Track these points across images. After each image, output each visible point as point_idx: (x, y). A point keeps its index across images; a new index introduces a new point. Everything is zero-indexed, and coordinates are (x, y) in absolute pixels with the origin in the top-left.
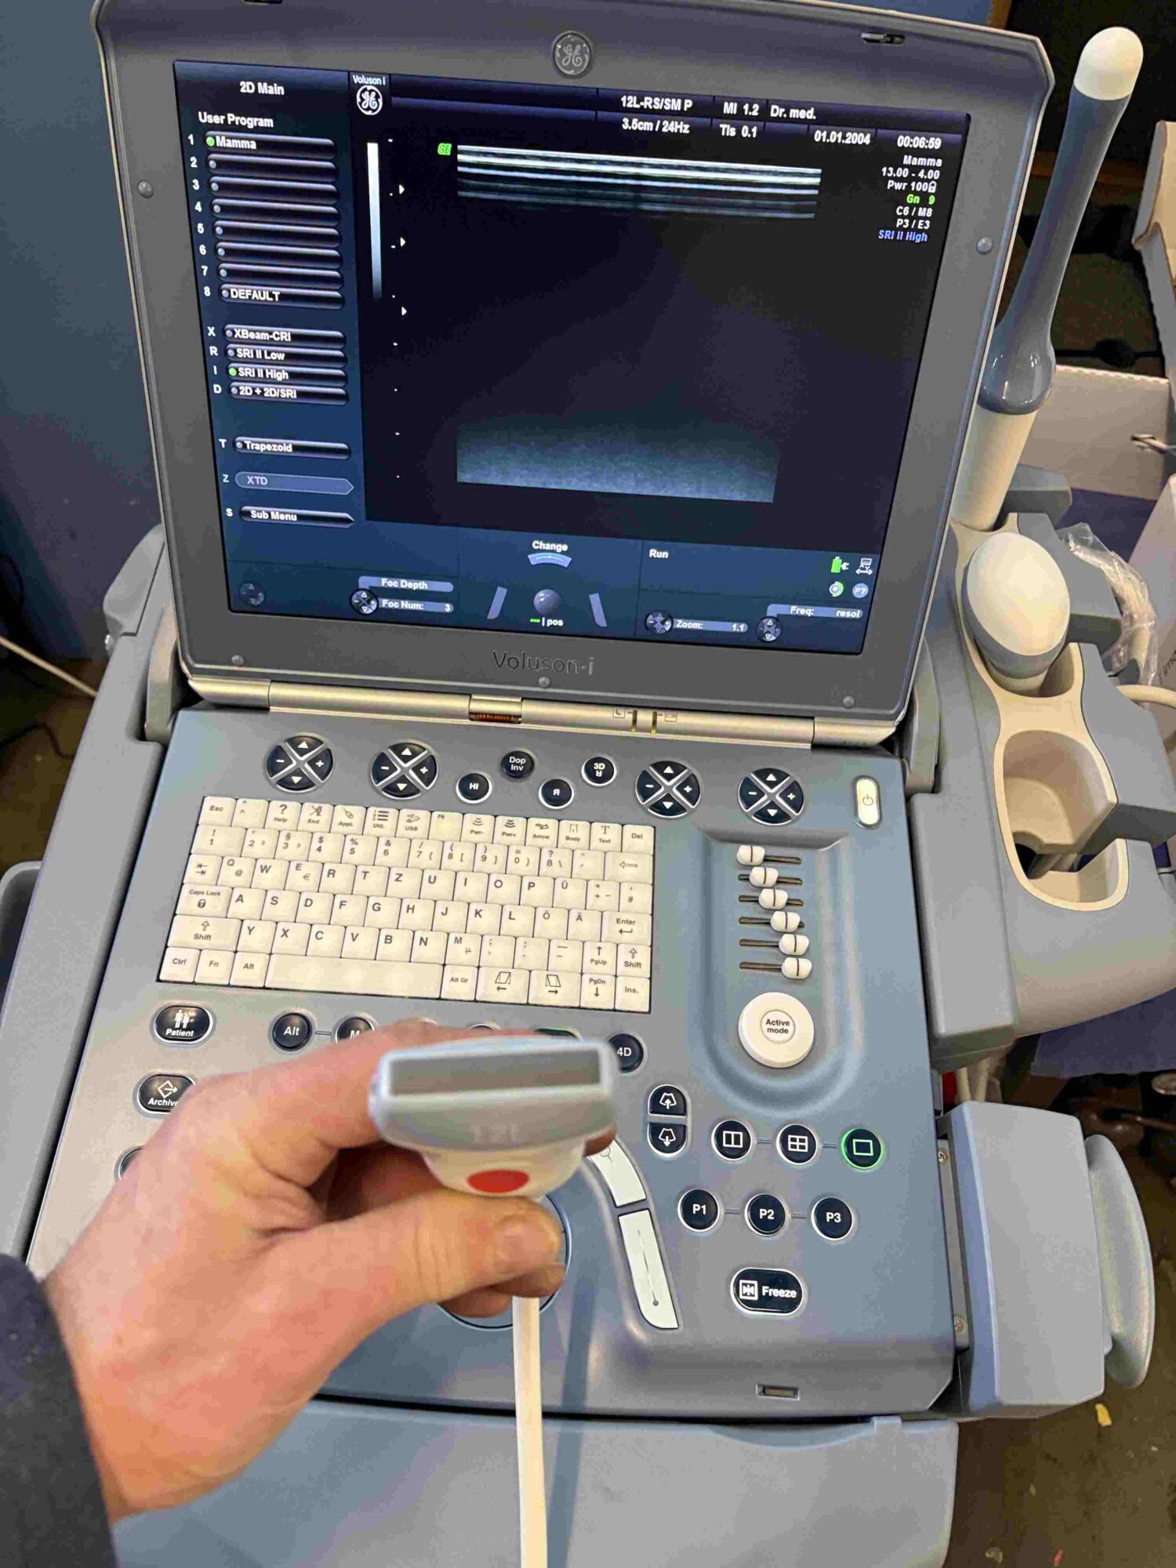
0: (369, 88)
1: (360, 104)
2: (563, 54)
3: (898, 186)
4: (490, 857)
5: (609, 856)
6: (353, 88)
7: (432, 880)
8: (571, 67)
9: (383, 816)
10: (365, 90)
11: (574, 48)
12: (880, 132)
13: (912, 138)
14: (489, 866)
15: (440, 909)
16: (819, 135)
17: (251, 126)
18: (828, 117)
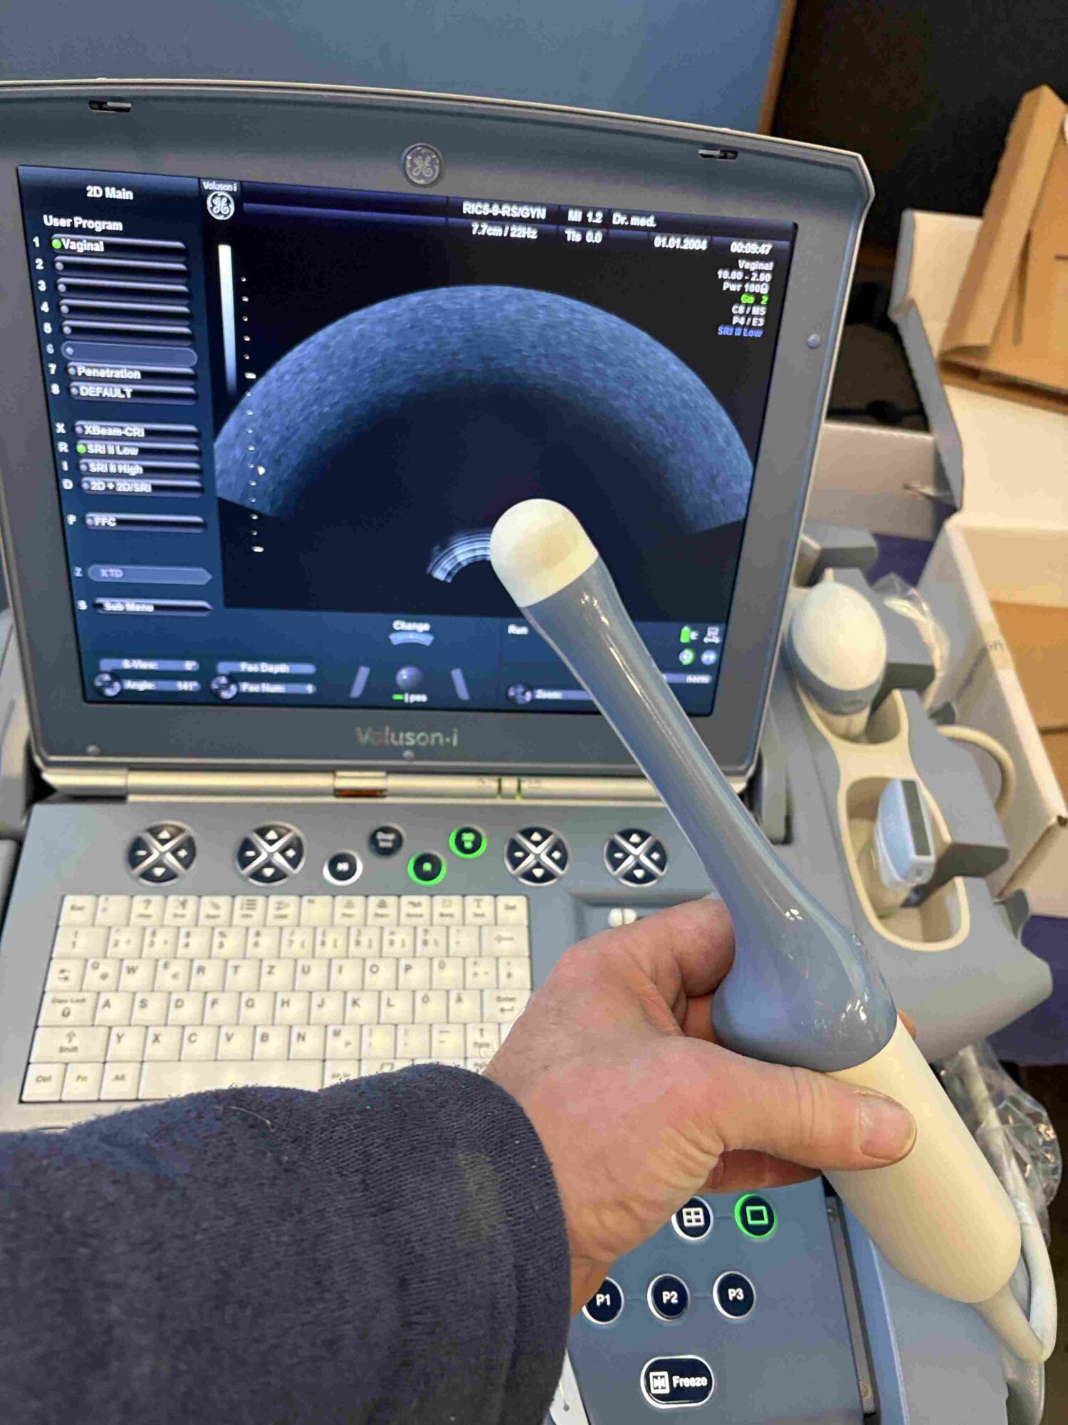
0: (220, 194)
1: (212, 208)
2: (413, 165)
3: (735, 288)
4: (364, 940)
5: (485, 930)
6: (203, 195)
7: (306, 970)
8: (421, 176)
9: (251, 905)
10: (215, 196)
11: (424, 160)
12: (716, 239)
13: (745, 243)
14: (363, 950)
15: (316, 1000)
16: (659, 241)
17: (99, 229)
18: (667, 225)
